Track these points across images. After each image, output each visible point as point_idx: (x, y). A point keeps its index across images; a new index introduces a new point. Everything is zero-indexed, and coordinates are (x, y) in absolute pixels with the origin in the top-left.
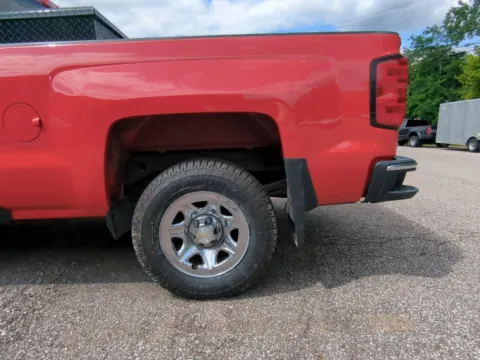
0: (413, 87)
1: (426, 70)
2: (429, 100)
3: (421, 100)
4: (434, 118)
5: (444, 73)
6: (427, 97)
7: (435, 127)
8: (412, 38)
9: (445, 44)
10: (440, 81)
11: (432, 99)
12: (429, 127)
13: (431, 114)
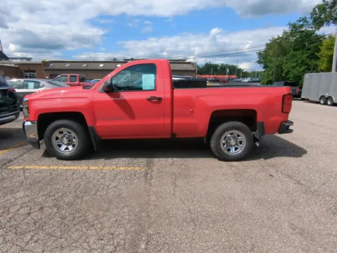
0: (289, 58)
1: (297, 47)
2: (298, 68)
3: (293, 67)
4: (301, 79)
5: (309, 49)
6: (296, 66)
7: (301, 88)
8: (289, 24)
9: (310, 29)
10: (306, 55)
11: (301, 67)
12: (298, 88)
13: (299, 76)
